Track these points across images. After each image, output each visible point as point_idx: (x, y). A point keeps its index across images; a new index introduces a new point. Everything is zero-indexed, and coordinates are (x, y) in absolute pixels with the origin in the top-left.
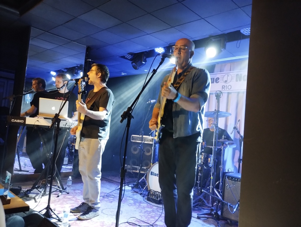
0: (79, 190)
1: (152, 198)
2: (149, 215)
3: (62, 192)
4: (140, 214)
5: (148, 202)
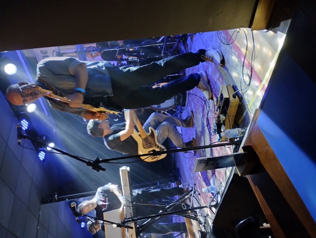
0: (190, 174)
1: (182, 102)
2: (197, 104)
3: (195, 190)
4: (198, 114)
5: (186, 105)
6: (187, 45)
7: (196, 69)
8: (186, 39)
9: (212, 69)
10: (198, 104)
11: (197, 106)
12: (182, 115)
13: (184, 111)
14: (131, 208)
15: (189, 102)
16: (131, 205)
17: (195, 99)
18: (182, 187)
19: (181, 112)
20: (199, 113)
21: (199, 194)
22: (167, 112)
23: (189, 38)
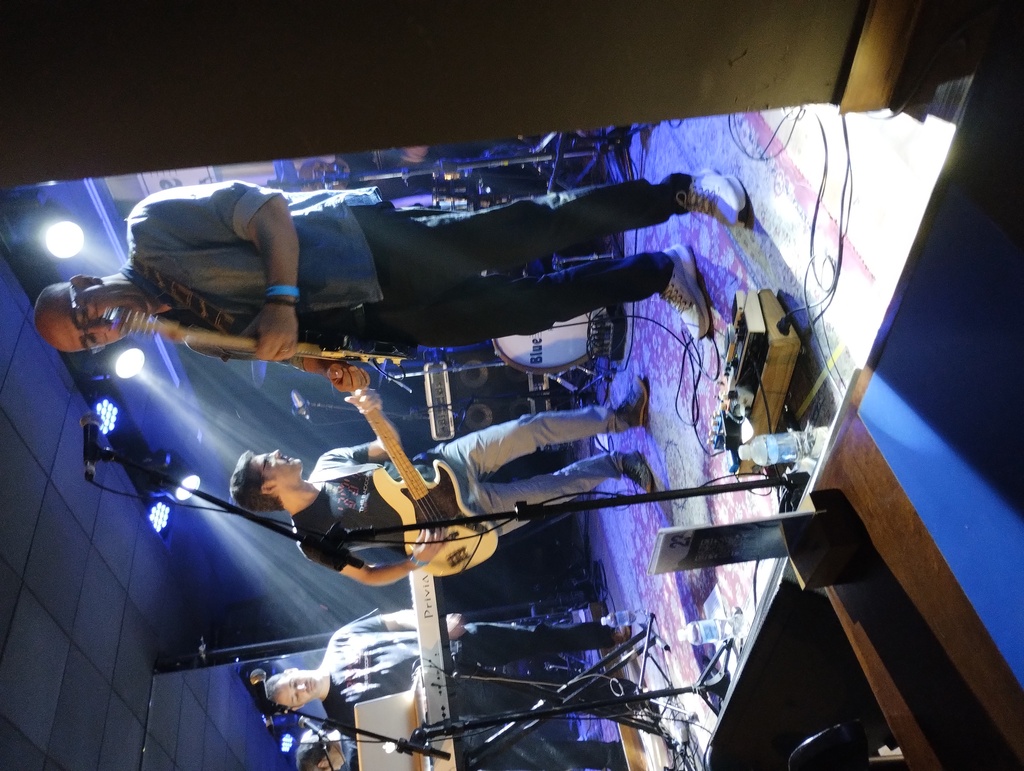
0: (638, 581)
1: (614, 346)
2: (662, 352)
3: (652, 636)
4: (664, 384)
5: (626, 356)
6: (630, 160)
7: (657, 240)
8: (628, 143)
9: (711, 238)
10: (665, 354)
11: (661, 359)
12: (611, 389)
13: (617, 375)
14: (444, 690)
15: (635, 345)
16: (443, 682)
17: (654, 337)
18: (612, 625)
19: (609, 380)
20: (668, 383)
21: (667, 648)
22: (562, 377)
23: (636, 139)
